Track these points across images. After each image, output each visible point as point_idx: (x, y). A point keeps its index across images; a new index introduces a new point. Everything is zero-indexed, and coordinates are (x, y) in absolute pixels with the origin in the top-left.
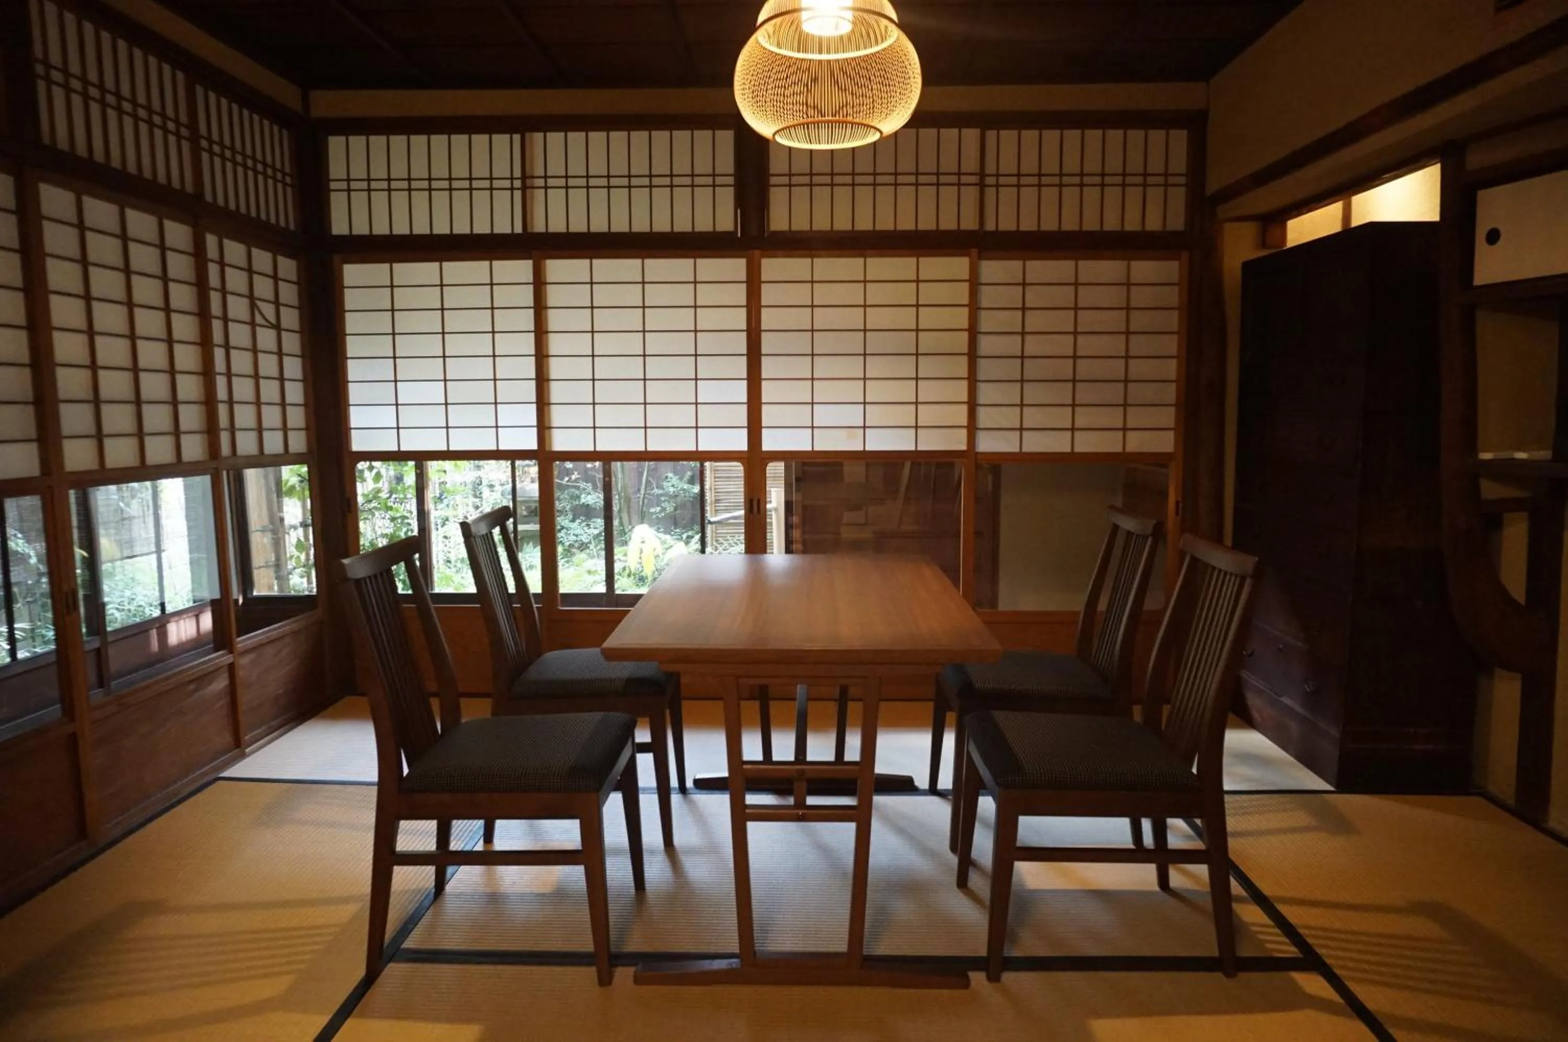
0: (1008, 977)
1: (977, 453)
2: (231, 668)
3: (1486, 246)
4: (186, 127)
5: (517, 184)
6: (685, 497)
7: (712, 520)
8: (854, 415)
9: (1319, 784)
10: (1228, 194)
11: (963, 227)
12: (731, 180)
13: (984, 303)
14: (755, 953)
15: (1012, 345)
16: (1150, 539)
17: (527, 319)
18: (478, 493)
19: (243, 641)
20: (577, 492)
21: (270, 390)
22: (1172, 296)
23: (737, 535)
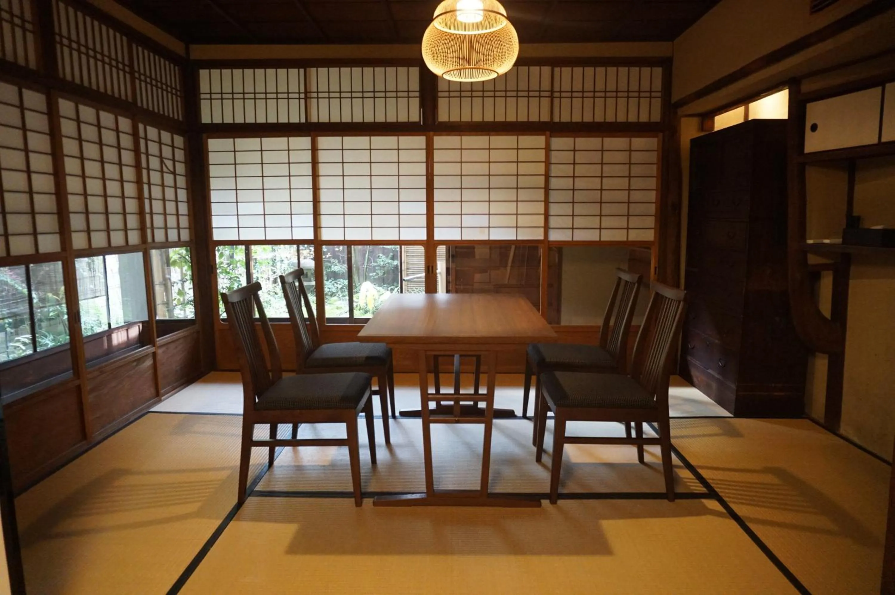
0: (560, 502)
1: (549, 241)
2: (154, 354)
3: (810, 132)
4: (128, 66)
5: (302, 96)
6: (389, 267)
7: (406, 279)
8: (483, 221)
9: (726, 413)
10: (683, 103)
11: (542, 120)
12: (417, 94)
13: (553, 161)
14: (434, 490)
15: (569, 183)
16: (636, 285)
17: (308, 169)
18: (275, 264)
19: (160, 341)
20: (329, 264)
21: (171, 207)
22: (653, 157)
23: (419, 288)
